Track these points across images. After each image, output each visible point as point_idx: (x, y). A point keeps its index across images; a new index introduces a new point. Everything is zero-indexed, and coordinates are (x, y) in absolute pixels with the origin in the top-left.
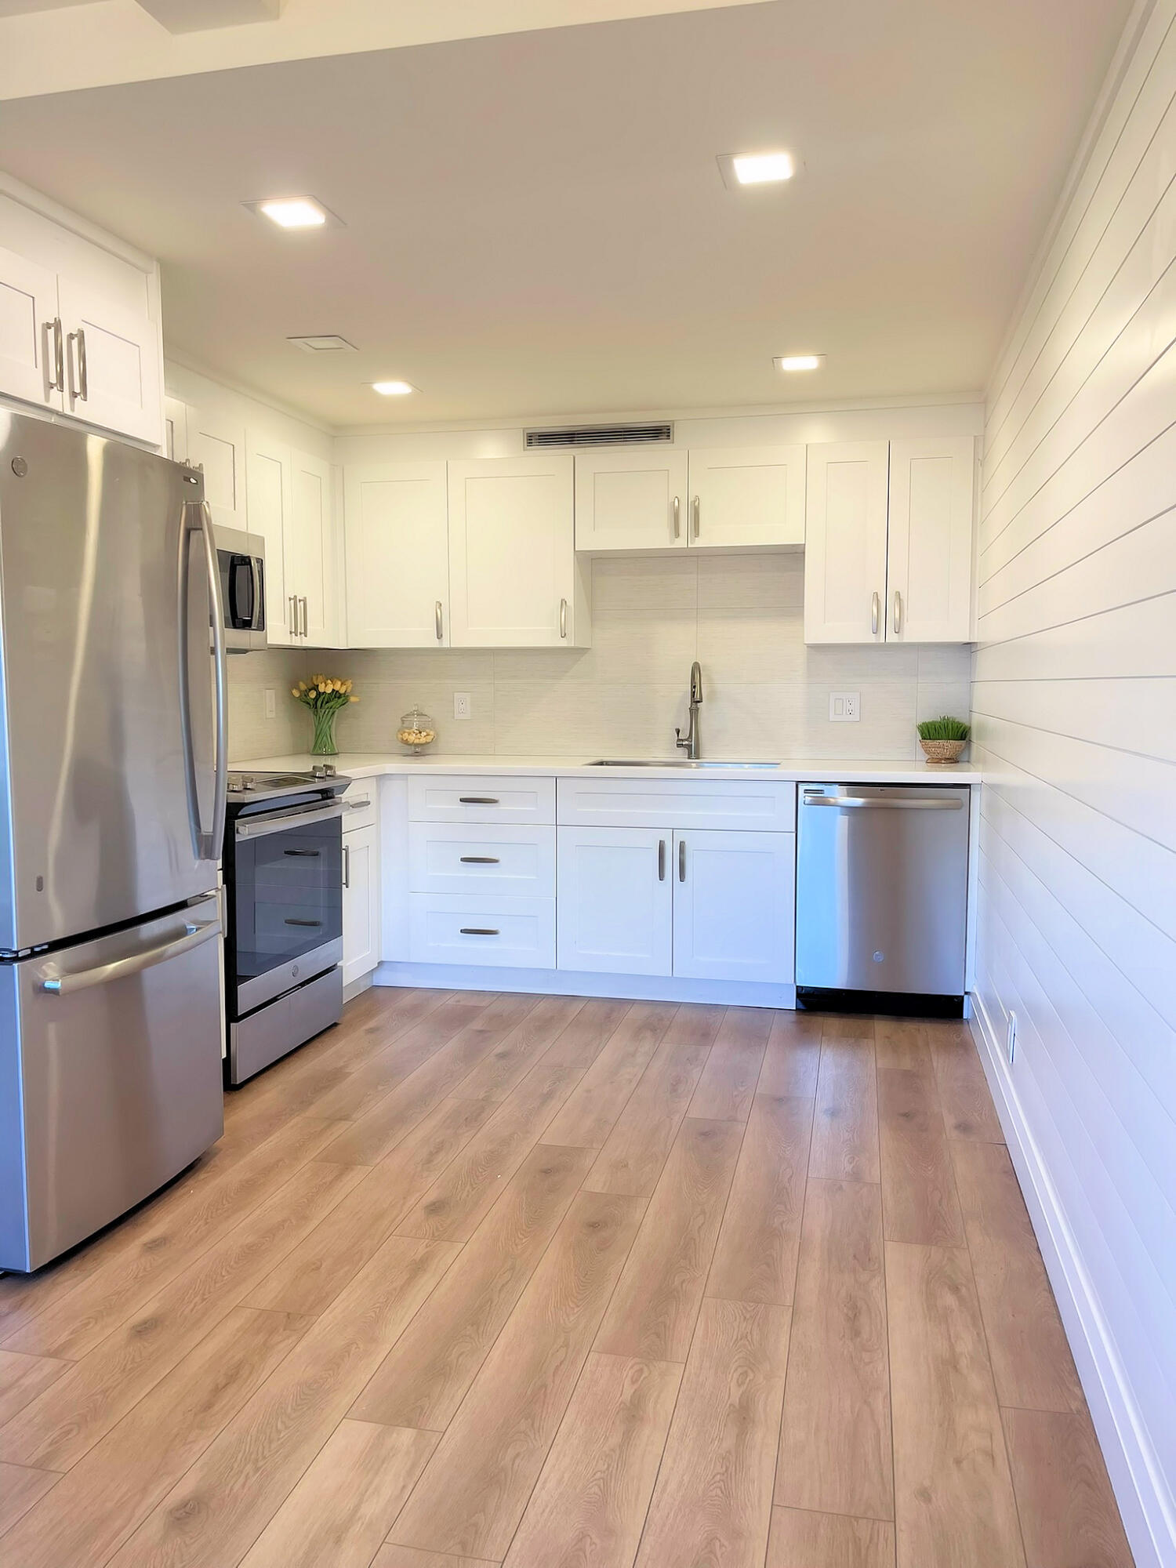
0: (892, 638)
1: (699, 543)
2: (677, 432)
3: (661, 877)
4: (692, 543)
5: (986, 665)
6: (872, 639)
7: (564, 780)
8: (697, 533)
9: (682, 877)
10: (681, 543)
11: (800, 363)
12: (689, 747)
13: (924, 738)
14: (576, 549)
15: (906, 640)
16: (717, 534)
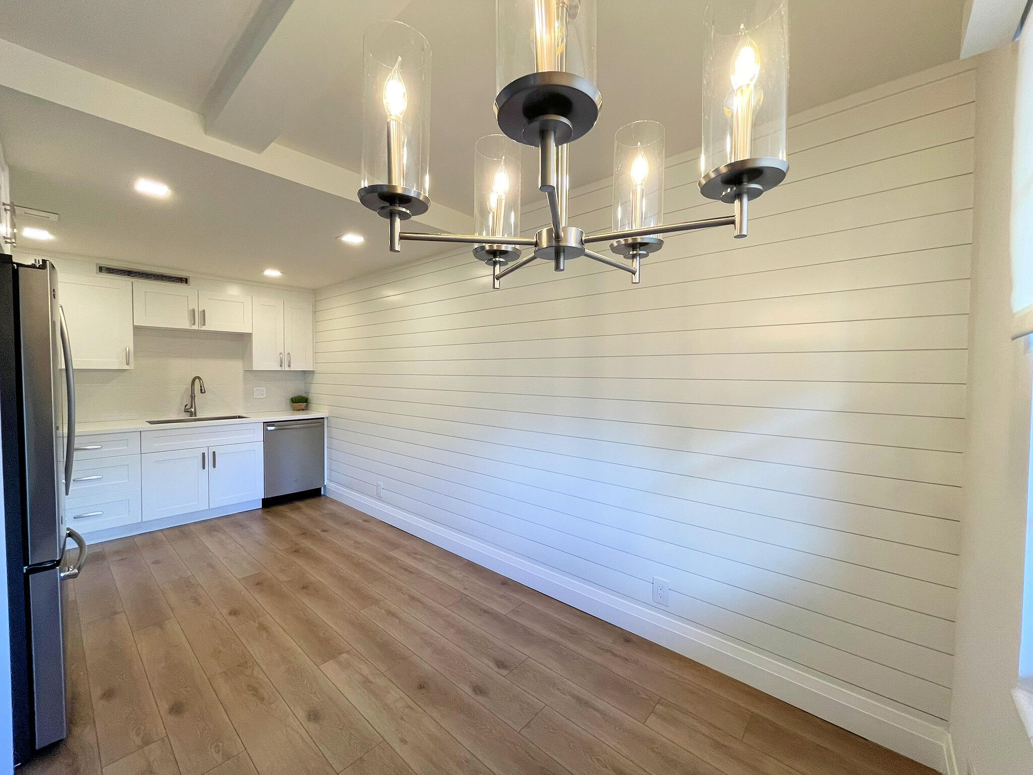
0: (287, 369)
1: (204, 328)
2: (191, 281)
3: (204, 468)
4: (201, 328)
5: (317, 378)
6: (280, 369)
7: (145, 432)
8: (204, 325)
9: (214, 466)
10: (195, 327)
11: (272, 273)
12: (191, 411)
13: (293, 402)
14: (134, 324)
15: (291, 370)
16: (213, 325)
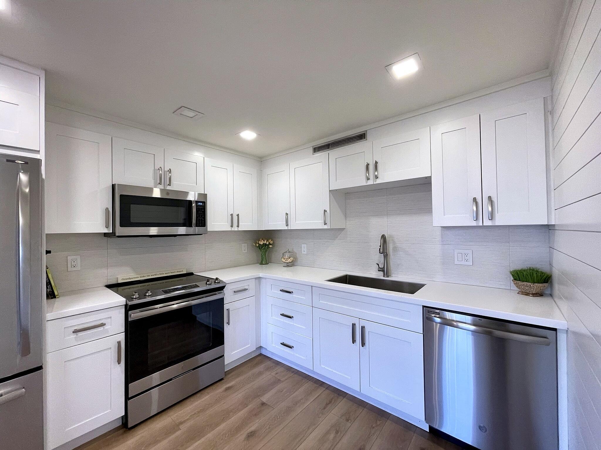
0: (487, 223)
1: (378, 181)
2: (368, 136)
3: (354, 341)
4: (375, 182)
6: (474, 224)
8: (378, 178)
10: (370, 182)
12: (383, 271)
13: (515, 279)
14: (330, 190)
